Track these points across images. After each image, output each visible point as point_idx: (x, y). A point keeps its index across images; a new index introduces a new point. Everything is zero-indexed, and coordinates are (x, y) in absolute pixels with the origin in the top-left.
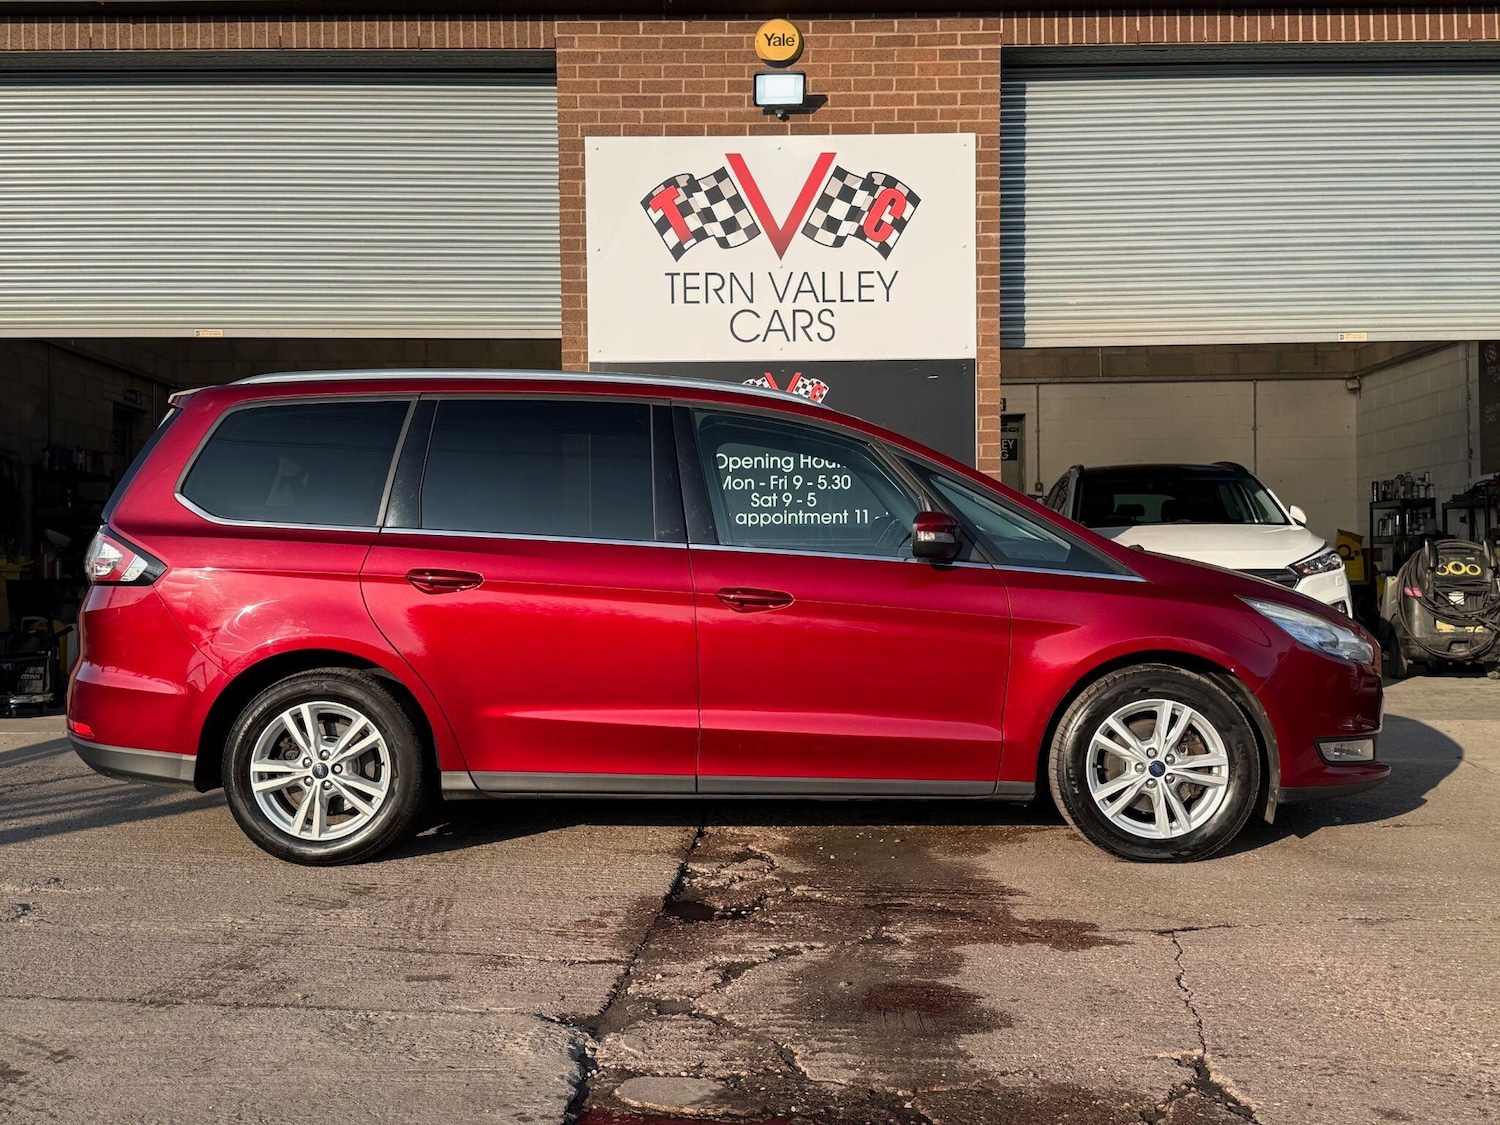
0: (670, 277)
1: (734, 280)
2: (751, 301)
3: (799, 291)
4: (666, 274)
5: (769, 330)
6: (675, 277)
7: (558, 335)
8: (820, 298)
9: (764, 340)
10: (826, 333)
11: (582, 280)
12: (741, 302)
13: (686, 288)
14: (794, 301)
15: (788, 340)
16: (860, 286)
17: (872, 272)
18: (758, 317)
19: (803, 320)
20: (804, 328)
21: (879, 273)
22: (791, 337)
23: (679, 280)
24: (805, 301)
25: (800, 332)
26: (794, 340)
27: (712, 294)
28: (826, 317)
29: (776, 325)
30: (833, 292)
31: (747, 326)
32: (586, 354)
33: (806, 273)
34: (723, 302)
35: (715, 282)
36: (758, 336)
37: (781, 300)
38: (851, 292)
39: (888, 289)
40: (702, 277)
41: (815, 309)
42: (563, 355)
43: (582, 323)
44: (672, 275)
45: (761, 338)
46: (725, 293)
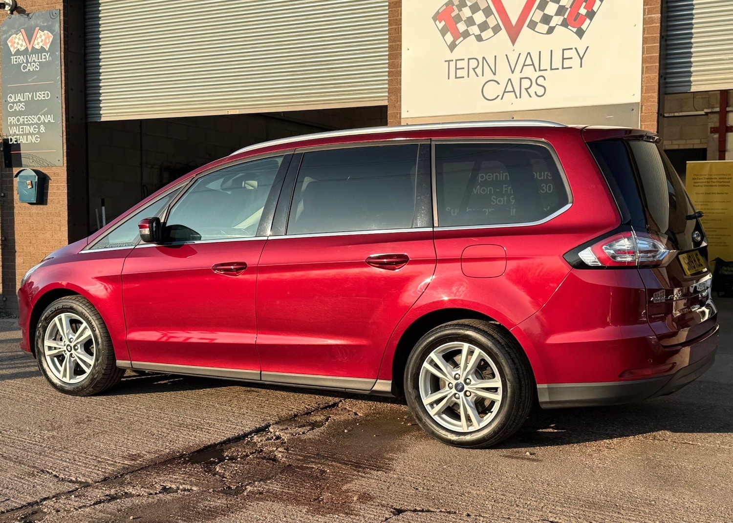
0: (447, 63)
1: (484, 60)
2: (495, 74)
3: (524, 65)
4: (445, 61)
5: (505, 92)
6: (450, 62)
7: (385, 103)
8: (537, 68)
9: (502, 99)
10: (540, 91)
11: (399, 69)
12: (489, 75)
13: (456, 69)
14: (521, 72)
15: (517, 98)
16: (563, 59)
17: (572, 49)
18: (499, 84)
19: (526, 83)
20: (526, 89)
21: (576, 48)
22: (518, 96)
23: (452, 64)
24: (529, 72)
25: (523, 91)
26: (520, 97)
27: (471, 71)
28: (541, 81)
29: (509, 88)
30: (545, 64)
31: (492, 90)
32: (400, 113)
33: (529, 53)
34: (477, 76)
35: (473, 63)
36: (498, 96)
37: (513, 72)
38: (557, 63)
39: (581, 59)
40: (466, 60)
41: (534, 75)
42: (388, 115)
43: (399, 95)
44: (449, 61)
45: (500, 97)
46: (479, 71)
